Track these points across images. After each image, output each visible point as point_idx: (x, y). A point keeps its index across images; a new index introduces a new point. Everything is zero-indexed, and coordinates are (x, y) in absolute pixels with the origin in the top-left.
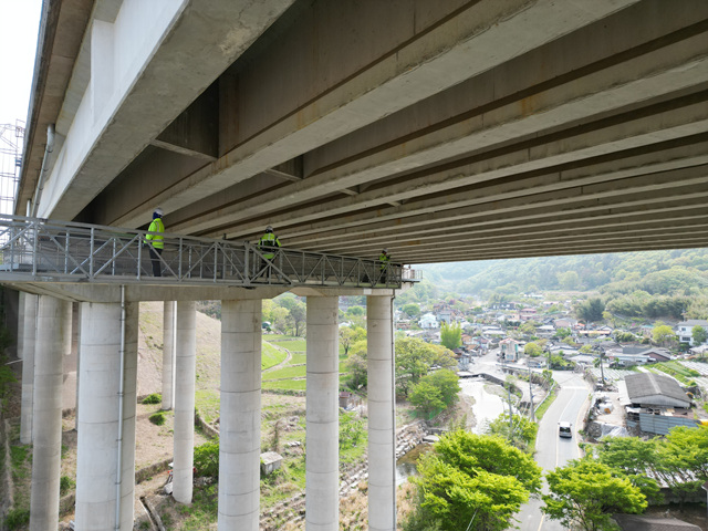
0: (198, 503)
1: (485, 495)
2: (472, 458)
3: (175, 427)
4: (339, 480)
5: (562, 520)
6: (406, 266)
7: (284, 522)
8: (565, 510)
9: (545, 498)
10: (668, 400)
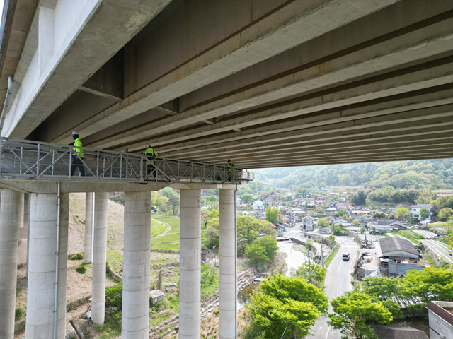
0: (108, 324)
1: (293, 315)
2: (285, 292)
3: (93, 275)
4: (200, 307)
5: (341, 329)
6: (244, 170)
7: (165, 335)
8: (343, 323)
9: (330, 316)
10: (405, 253)
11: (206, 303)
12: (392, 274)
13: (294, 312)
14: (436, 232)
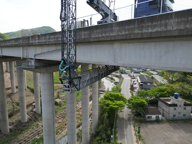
2: (113, 98)
10: (149, 81)
11: (78, 102)
12: (144, 88)
13: (117, 105)
14: (157, 72)
